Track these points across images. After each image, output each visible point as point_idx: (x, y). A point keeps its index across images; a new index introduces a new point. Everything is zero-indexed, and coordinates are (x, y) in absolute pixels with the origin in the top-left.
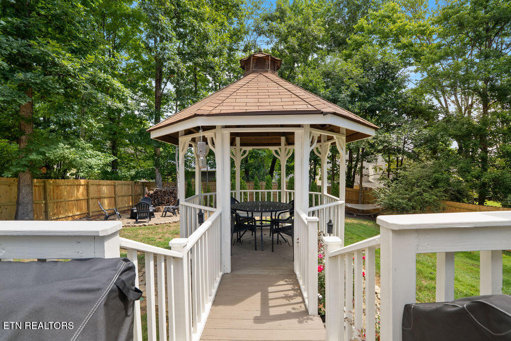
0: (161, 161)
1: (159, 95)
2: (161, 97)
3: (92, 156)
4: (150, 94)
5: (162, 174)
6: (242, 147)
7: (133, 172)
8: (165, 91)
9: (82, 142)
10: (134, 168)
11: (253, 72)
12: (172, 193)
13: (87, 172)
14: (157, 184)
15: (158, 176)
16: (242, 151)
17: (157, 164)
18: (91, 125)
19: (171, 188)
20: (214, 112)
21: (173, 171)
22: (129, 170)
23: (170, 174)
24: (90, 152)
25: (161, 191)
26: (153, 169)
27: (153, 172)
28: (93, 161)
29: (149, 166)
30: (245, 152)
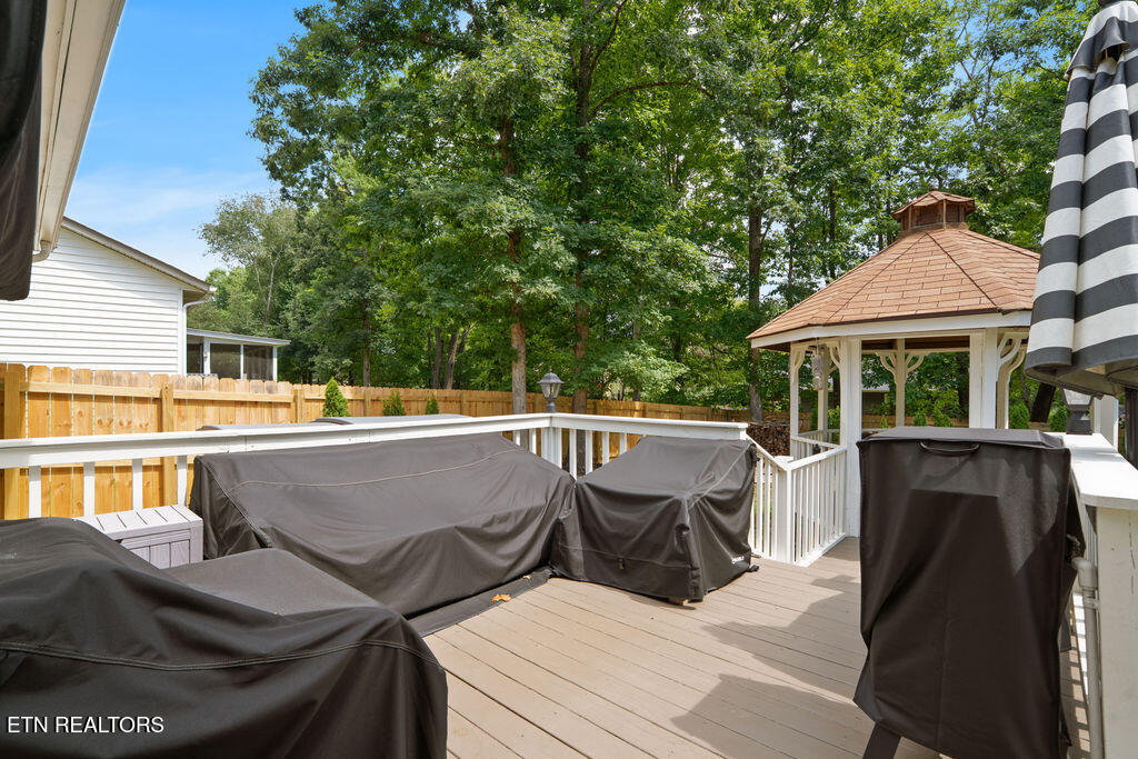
0: (762, 373)
1: (756, 246)
2: (760, 249)
3: (656, 367)
4: (740, 248)
5: (762, 396)
6: (907, 351)
7: (707, 391)
8: (769, 236)
9: (643, 346)
10: (709, 383)
11: (914, 232)
12: (780, 433)
13: (651, 391)
14: (752, 414)
15: (756, 401)
16: (910, 358)
17: (753, 378)
18: (654, 318)
19: (779, 424)
20: (833, 320)
21: (782, 392)
22: (701, 387)
23: (777, 396)
24: (652, 360)
25: (760, 428)
26: (745, 386)
27: (745, 390)
28: (658, 374)
29: (736, 380)
30: (915, 359)
